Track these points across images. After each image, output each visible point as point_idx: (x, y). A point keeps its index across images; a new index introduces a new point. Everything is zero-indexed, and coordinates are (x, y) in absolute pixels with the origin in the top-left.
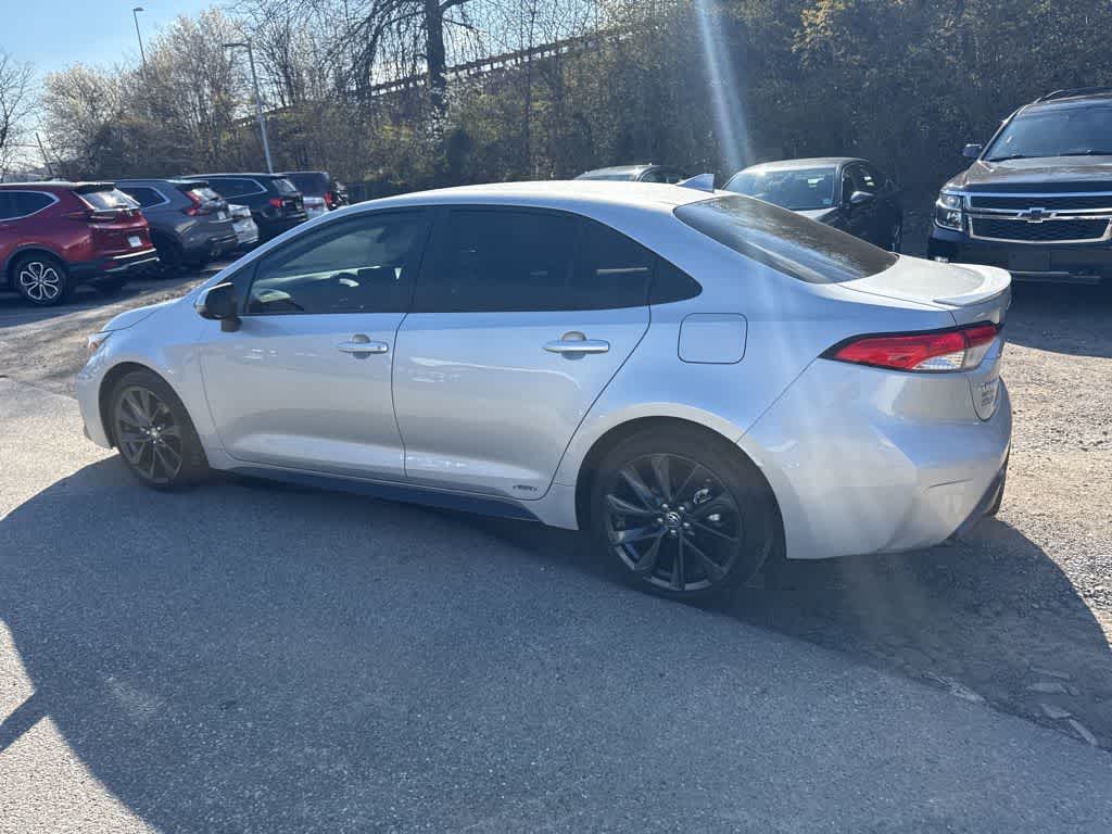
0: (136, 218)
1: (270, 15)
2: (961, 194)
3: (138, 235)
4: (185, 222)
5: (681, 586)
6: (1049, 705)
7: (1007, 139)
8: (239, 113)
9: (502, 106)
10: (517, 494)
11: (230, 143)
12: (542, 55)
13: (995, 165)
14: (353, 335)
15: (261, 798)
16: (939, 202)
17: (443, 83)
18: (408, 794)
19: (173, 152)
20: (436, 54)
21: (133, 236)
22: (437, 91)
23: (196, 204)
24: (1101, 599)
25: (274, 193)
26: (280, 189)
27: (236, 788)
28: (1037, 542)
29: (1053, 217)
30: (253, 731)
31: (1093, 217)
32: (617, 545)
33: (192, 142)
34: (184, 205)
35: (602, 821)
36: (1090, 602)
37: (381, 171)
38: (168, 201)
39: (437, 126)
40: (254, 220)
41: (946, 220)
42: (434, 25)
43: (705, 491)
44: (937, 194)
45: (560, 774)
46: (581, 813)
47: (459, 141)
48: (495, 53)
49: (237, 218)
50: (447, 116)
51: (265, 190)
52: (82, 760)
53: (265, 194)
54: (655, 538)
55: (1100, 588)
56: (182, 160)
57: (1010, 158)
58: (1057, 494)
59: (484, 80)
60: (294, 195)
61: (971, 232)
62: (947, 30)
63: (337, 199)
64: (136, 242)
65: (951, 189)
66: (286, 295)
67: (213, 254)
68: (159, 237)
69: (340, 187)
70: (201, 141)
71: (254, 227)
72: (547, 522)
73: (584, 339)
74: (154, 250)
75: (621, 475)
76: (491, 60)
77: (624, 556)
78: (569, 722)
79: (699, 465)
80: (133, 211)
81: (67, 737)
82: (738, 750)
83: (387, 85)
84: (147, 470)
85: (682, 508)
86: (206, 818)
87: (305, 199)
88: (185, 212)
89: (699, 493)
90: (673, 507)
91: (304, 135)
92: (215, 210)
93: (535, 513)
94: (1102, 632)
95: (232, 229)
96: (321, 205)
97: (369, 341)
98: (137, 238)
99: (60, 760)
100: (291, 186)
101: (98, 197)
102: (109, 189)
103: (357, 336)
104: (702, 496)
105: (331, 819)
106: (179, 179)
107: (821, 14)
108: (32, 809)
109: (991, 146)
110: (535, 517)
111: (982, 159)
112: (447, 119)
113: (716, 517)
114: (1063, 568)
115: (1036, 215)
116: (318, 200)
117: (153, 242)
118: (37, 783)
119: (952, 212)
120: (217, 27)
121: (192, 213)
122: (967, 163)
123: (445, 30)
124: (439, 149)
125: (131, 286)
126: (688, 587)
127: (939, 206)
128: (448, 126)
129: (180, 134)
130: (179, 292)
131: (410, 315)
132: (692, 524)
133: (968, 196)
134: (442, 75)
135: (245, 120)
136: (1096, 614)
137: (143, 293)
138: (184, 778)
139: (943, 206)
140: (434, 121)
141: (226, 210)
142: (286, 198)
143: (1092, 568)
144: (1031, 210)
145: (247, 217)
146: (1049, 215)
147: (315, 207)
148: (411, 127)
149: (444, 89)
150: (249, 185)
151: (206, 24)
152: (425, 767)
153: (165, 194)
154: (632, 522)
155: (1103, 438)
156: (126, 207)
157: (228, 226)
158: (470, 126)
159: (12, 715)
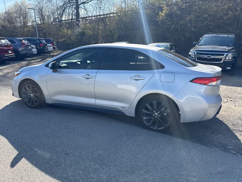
0: (10, 46)
1: (39, 3)
2: (194, 52)
3: (11, 50)
4: (21, 48)
5: (158, 128)
6: (232, 151)
7: (202, 41)
8: (30, 24)
9: (92, 27)
10: (122, 109)
11: (27, 31)
12: (100, 17)
13: (200, 46)
14: (86, 74)
15: (82, 173)
16: (190, 53)
17: (79, 21)
18: (114, 171)
19: (13, 32)
20: (78, 14)
21: (9, 50)
22: (78, 23)
23: (24, 44)
24: (236, 131)
25: (41, 43)
26: (42, 42)
27: (75, 171)
28: (222, 120)
29: (212, 57)
30: (75, 159)
31: (220, 58)
32: (144, 120)
33: (18, 30)
34: (21, 44)
35: (157, 175)
36: (234, 131)
37: (63, 39)
38: (17, 43)
39: (78, 30)
40: (36, 48)
41: (191, 57)
42: (77, 8)
43: (163, 109)
44: (189, 51)
45: (145, 166)
46: (152, 174)
47: (83, 34)
48: (90, 15)
49: (33, 48)
50: (80, 28)
51: (39, 42)
52: (36, 167)
53: (39, 43)
54: (152, 119)
55: (235, 129)
56: (15, 34)
57: (203, 45)
58: (222, 111)
59: (89, 21)
60: (45, 43)
61: (196, 59)
62: (188, 19)
63: (54, 45)
64: (10, 52)
65: (192, 51)
66: (66, 65)
67: (27, 56)
68: (15, 51)
69: (55, 43)
70: (20, 30)
71: (36, 50)
72: (128, 115)
73: (139, 77)
74: (14, 54)
75: (146, 105)
76: (89, 17)
77: (145, 122)
78: (143, 156)
79: (163, 103)
80: (10, 45)
81: (30, 162)
82: (179, 160)
83: (65, 20)
84: (29, 104)
85: (158, 112)
86: (71, 178)
87: (47, 44)
88: (21, 46)
89: (162, 109)
90: (156, 112)
91: (46, 30)
92: (28, 46)
93: (125, 113)
94: (237, 137)
95: (32, 50)
96: (51, 46)
97: (89, 76)
98: (11, 51)
99: (30, 167)
100: (44, 41)
101: (1, 41)
102: (4, 39)
103: (87, 74)
104: (163, 110)
105: (99, 177)
106: (20, 38)
107: (163, 13)
108: (28, 178)
109: (199, 43)
110: (125, 114)
111: (197, 45)
112: (80, 29)
113: (165, 114)
114: (228, 125)
115: (209, 57)
116: (50, 45)
117: (14, 52)
118: (27, 172)
119: (192, 55)
120: (25, 4)
121: (23, 46)
122: (194, 46)
123: (80, 10)
124: (78, 35)
125: (8, 62)
126: (159, 129)
127: (190, 54)
128: (80, 30)
129: (15, 28)
130: (20, 64)
131: (99, 70)
132: (160, 116)
133: (196, 52)
134: (79, 19)
135: (30, 26)
136: (236, 134)
137: (11, 64)
138: (62, 170)
139: (191, 54)
140: (77, 29)
141: (30, 46)
142: (43, 44)
143: (233, 125)
144: (208, 55)
145: (35, 48)
146: (211, 57)
147: (49, 46)
148: (71, 30)
149: (79, 22)
150: (35, 40)
151: (22, 3)
152: (116, 166)
153: (16, 41)
154: (147, 115)
155: (227, 101)
156: (8, 44)
157: (31, 49)
158: (85, 31)
159: (15, 158)
